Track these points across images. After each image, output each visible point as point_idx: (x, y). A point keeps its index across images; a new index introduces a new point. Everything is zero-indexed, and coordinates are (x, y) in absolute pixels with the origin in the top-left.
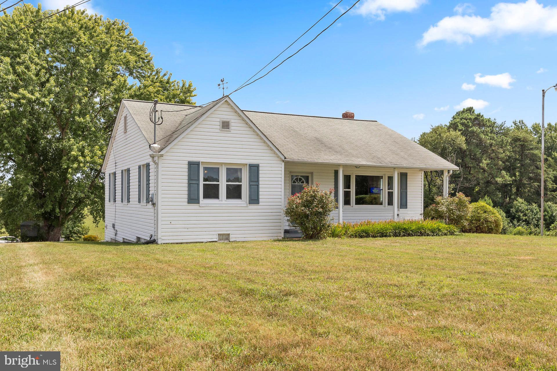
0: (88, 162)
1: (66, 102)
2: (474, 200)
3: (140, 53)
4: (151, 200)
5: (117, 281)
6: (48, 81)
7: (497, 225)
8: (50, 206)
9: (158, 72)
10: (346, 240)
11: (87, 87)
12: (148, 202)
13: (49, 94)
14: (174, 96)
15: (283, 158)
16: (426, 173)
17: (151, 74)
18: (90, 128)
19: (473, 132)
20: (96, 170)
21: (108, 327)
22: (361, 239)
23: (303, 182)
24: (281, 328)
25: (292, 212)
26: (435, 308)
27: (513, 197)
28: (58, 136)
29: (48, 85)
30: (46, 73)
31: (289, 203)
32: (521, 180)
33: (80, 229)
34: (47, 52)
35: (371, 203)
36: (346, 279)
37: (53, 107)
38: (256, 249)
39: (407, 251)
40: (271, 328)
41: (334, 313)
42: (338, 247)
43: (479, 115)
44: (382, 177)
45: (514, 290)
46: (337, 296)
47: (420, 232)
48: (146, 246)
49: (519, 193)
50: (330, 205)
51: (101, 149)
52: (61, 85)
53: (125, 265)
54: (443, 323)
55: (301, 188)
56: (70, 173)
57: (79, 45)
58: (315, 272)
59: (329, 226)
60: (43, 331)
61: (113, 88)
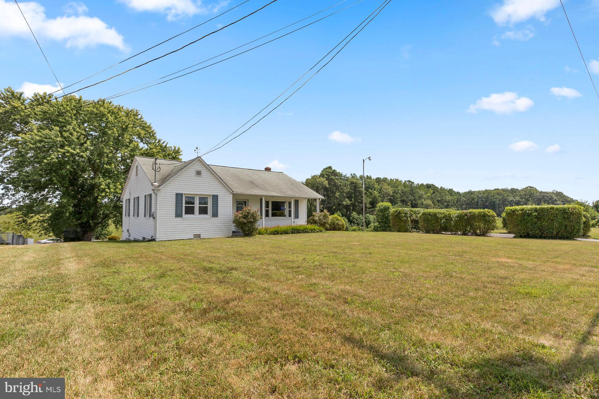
0: (112, 192)
1: (98, 156)
2: (332, 213)
3: (147, 129)
4: (152, 216)
5: (127, 266)
6: (85, 143)
7: (343, 227)
8: (85, 219)
9: (159, 141)
10: (266, 236)
11: (113, 147)
12: (150, 216)
13: (86, 151)
14: (169, 155)
15: (232, 192)
16: (309, 200)
17: (155, 142)
18: (114, 171)
19: (331, 179)
20: (117, 197)
21: (117, 296)
22: (274, 236)
23: (243, 205)
24: (226, 290)
25: (237, 221)
26: (310, 273)
27: (351, 211)
28: (92, 176)
29: (85, 145)
30: (84, 138)
31: (235, 217)
32: (354, 203)
33: (106, 232)
34: (86, 125)
35: (280, 216)
36: (265, 259)
37: (89, 158)
38: (216, 243)
39: (298, 242)
40: (221, 290)
41: (257, 280)
42: (262, 240)
43: (334, 170)
44: (285, 202)
45: (349, 261)
46: (259, 269)
47: (305, 231)
48: (148, 242)
49: (354, 210)
50: (257, 217)
51: (121, 184)
52: (95, 145)
53: (133, 255)
54: (314, 281)
55: (242, 208)
56: (99, 199)
57: (107, 122)
58: (248, 255)
59: (257, 229)
60: (71, 302)
61: (129, 149)
